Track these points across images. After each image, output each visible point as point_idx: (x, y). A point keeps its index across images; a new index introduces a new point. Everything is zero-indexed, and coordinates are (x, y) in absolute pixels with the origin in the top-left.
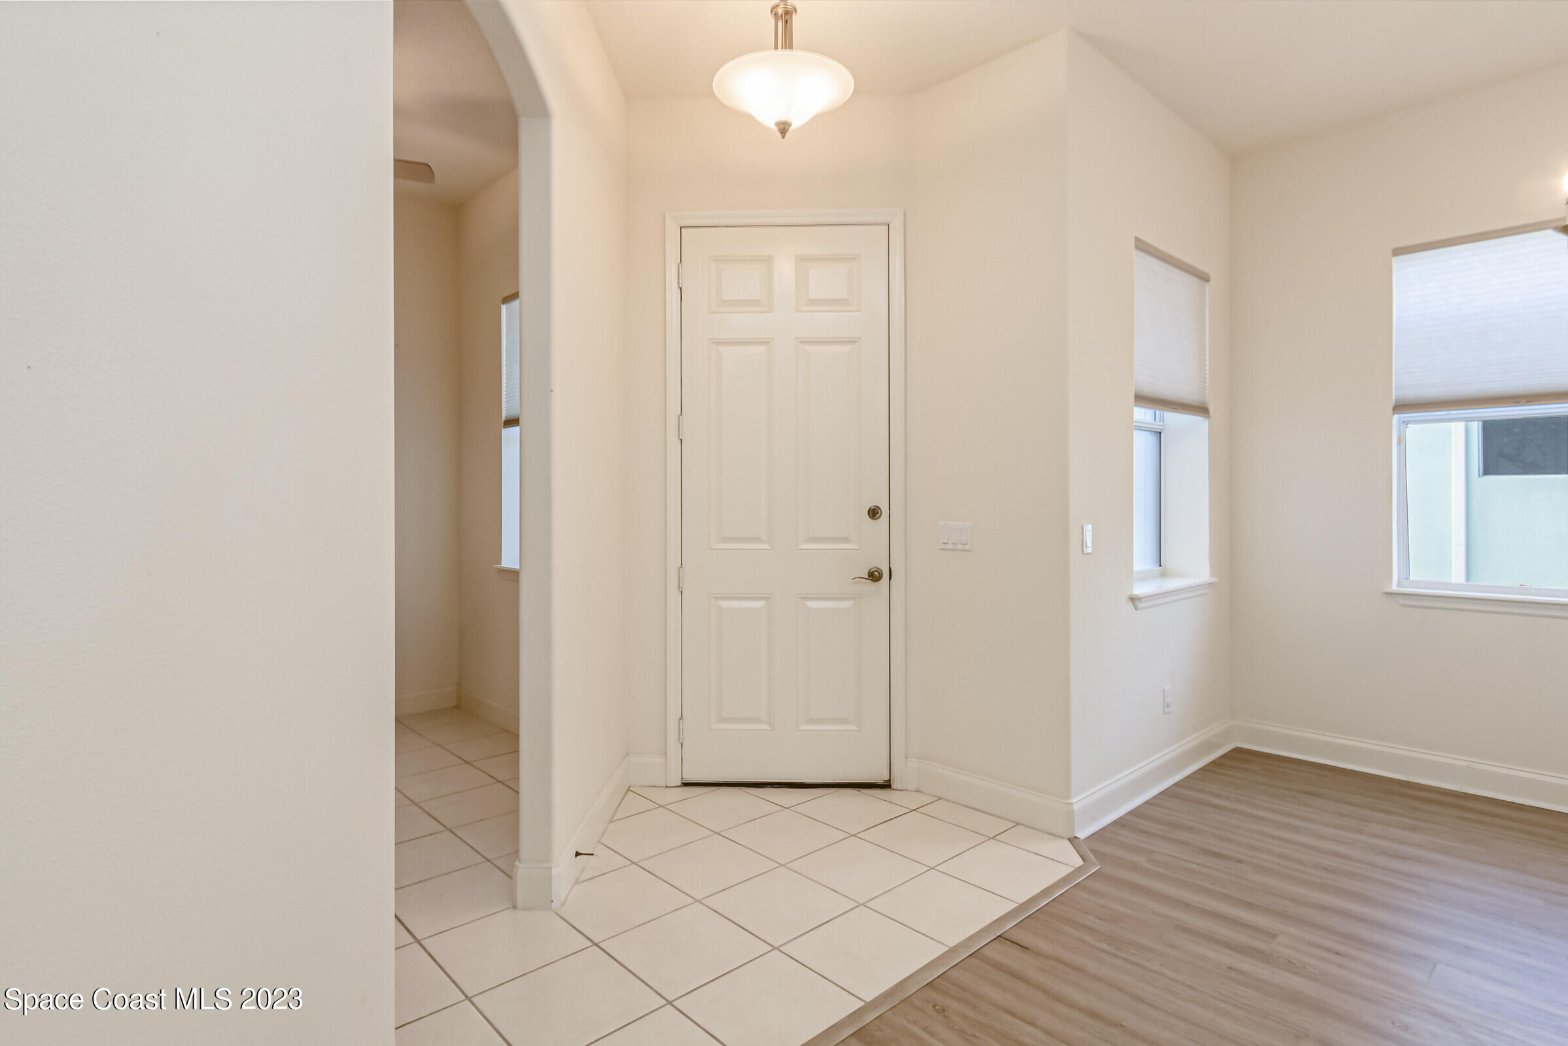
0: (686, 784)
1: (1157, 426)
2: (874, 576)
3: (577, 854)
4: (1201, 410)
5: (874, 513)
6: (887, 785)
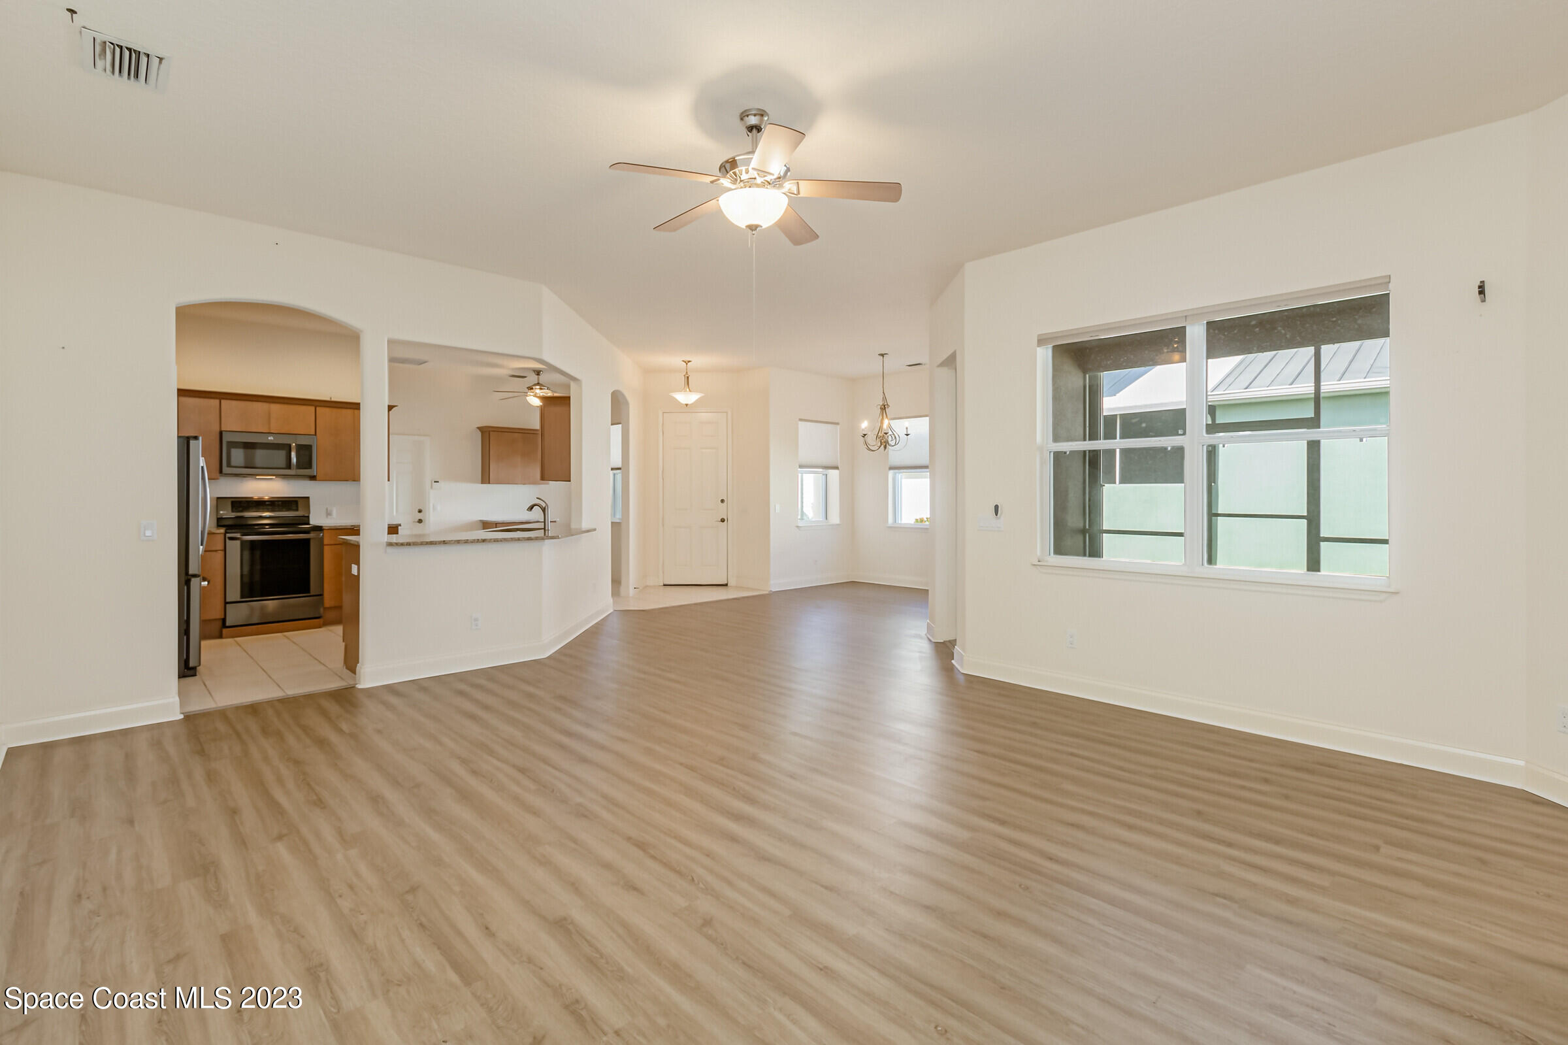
0: (664, 585)
1: (825, 473)
2: (723, 520)
3: (635, 588)
4: (836, 468)
5: (722, 501)
6: (726, 585)
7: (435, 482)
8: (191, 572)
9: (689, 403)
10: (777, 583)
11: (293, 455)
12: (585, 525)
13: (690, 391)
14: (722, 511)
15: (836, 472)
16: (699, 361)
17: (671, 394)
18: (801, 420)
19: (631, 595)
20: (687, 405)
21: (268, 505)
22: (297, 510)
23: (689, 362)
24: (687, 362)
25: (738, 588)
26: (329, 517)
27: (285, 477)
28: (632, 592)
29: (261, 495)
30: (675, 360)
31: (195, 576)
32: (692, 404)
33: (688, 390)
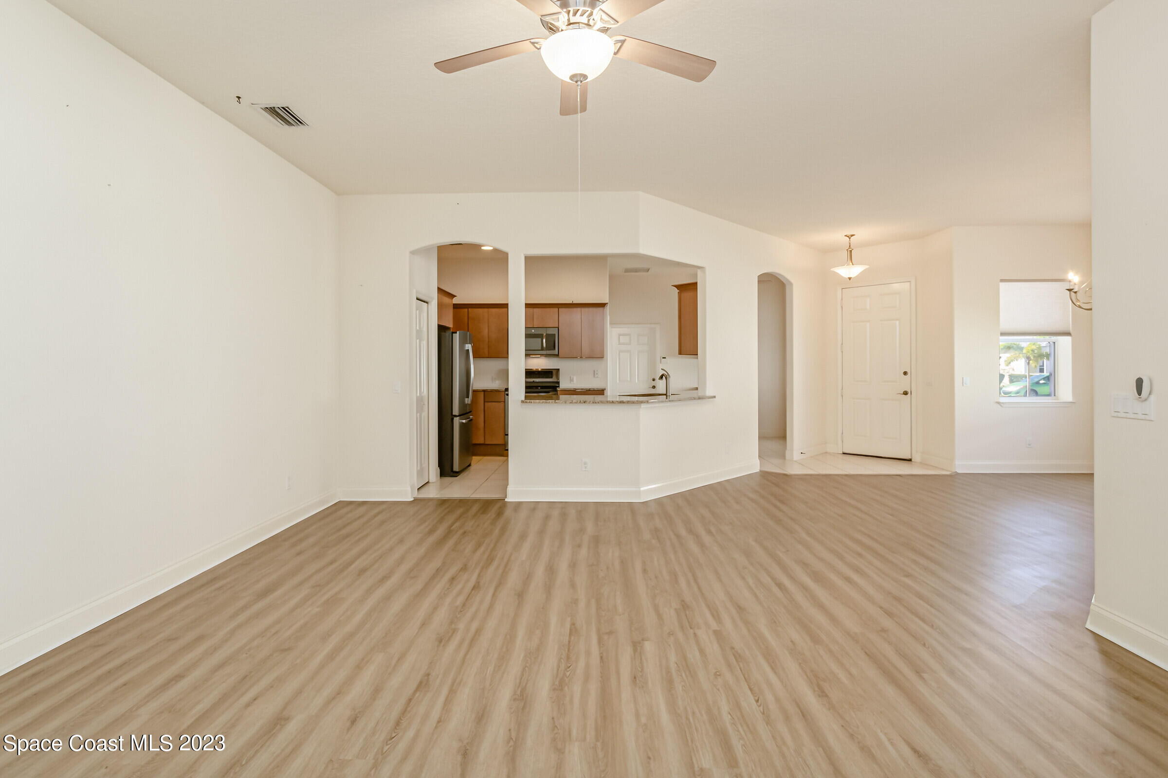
0: (844, 453)
2: (906, 393)
3: (801, 453)
4: (1068, 334)
5: (905, 373)
6: (910, 460)
7: (663, 358)
8: (454, 414)
9: (852, 276)
10: (963, 465)
11: (544, 340)
12: (709, 393)
13: (853, 264)
14: (904, 383)
15: (1068, 339)
16: (863, 233)
17: (832, 269)
18: (1002, 281)
19: (795, 459)
20: (850, 279)
21: (536, 374)
22: (552, 377)
23: (852, 236)
24: (850, 237)
25: (923, 464)
26: (572, 382)
27: (547, 356)
28: (796, 456)
29: (536, 368)
30: (837, 237)
31: (456, 416)
32: (855, 277)
33: (851, 264)
